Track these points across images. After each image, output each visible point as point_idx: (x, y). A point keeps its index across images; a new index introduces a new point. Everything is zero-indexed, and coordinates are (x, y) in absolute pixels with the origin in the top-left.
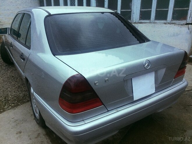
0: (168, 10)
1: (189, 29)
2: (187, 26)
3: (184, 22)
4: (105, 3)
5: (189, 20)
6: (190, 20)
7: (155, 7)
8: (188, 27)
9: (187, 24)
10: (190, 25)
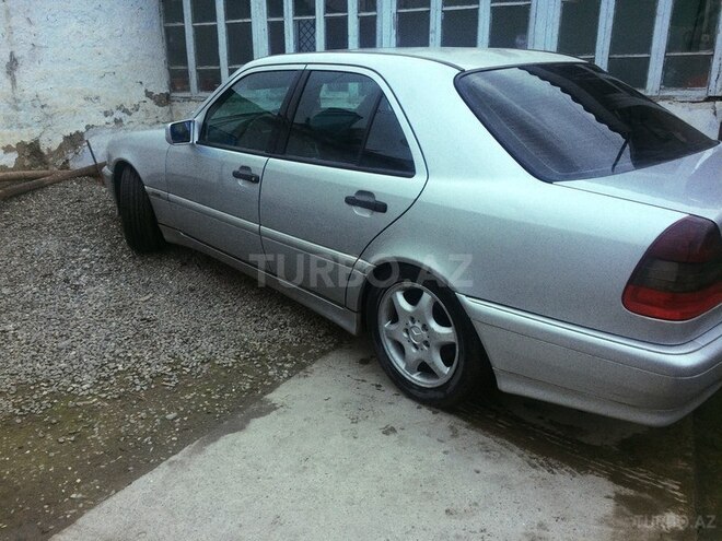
0: (649, 58)
1: (715, 114)
2: (710, 104)
3: (700, 93)
4: (431, 36)
5: (715, 88)
6: (719, 86)
7: (607, 49)
8: (714, 108)
9: (709, 99)
10: (717, 103)
